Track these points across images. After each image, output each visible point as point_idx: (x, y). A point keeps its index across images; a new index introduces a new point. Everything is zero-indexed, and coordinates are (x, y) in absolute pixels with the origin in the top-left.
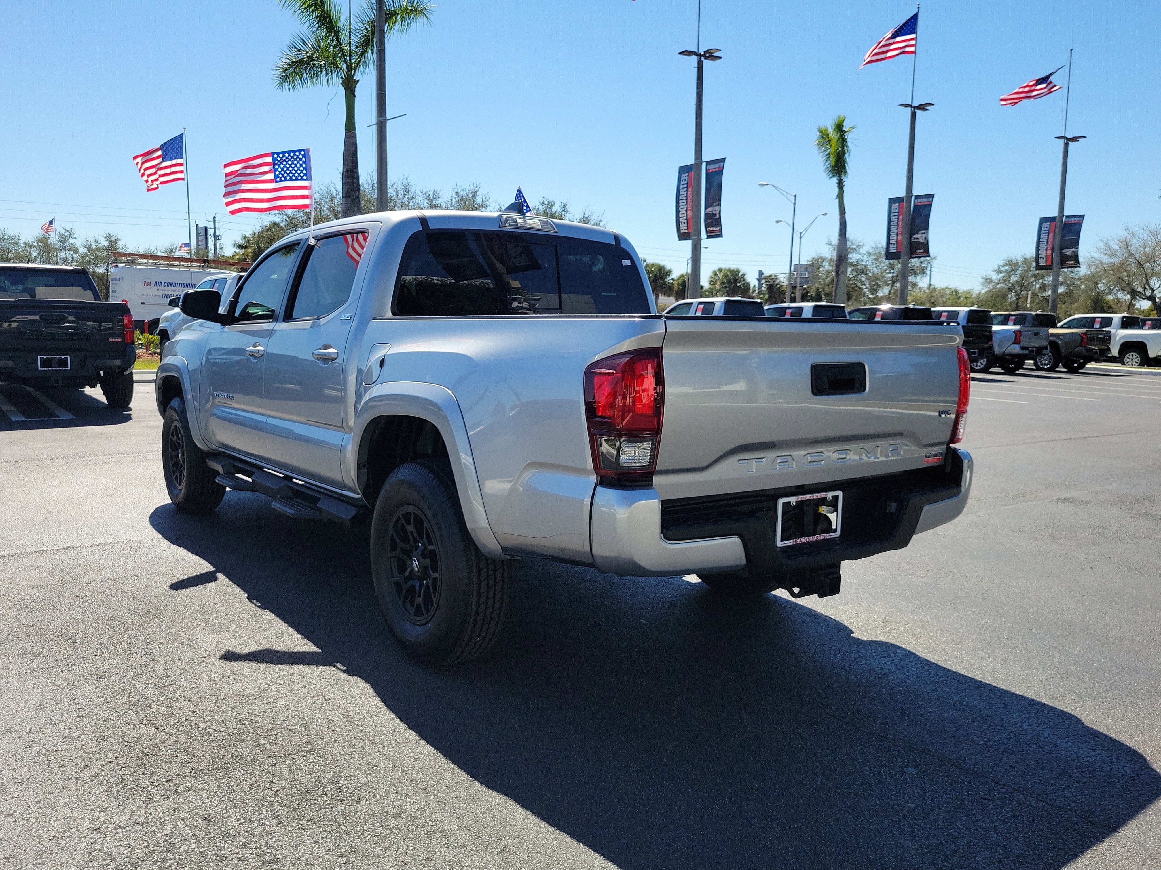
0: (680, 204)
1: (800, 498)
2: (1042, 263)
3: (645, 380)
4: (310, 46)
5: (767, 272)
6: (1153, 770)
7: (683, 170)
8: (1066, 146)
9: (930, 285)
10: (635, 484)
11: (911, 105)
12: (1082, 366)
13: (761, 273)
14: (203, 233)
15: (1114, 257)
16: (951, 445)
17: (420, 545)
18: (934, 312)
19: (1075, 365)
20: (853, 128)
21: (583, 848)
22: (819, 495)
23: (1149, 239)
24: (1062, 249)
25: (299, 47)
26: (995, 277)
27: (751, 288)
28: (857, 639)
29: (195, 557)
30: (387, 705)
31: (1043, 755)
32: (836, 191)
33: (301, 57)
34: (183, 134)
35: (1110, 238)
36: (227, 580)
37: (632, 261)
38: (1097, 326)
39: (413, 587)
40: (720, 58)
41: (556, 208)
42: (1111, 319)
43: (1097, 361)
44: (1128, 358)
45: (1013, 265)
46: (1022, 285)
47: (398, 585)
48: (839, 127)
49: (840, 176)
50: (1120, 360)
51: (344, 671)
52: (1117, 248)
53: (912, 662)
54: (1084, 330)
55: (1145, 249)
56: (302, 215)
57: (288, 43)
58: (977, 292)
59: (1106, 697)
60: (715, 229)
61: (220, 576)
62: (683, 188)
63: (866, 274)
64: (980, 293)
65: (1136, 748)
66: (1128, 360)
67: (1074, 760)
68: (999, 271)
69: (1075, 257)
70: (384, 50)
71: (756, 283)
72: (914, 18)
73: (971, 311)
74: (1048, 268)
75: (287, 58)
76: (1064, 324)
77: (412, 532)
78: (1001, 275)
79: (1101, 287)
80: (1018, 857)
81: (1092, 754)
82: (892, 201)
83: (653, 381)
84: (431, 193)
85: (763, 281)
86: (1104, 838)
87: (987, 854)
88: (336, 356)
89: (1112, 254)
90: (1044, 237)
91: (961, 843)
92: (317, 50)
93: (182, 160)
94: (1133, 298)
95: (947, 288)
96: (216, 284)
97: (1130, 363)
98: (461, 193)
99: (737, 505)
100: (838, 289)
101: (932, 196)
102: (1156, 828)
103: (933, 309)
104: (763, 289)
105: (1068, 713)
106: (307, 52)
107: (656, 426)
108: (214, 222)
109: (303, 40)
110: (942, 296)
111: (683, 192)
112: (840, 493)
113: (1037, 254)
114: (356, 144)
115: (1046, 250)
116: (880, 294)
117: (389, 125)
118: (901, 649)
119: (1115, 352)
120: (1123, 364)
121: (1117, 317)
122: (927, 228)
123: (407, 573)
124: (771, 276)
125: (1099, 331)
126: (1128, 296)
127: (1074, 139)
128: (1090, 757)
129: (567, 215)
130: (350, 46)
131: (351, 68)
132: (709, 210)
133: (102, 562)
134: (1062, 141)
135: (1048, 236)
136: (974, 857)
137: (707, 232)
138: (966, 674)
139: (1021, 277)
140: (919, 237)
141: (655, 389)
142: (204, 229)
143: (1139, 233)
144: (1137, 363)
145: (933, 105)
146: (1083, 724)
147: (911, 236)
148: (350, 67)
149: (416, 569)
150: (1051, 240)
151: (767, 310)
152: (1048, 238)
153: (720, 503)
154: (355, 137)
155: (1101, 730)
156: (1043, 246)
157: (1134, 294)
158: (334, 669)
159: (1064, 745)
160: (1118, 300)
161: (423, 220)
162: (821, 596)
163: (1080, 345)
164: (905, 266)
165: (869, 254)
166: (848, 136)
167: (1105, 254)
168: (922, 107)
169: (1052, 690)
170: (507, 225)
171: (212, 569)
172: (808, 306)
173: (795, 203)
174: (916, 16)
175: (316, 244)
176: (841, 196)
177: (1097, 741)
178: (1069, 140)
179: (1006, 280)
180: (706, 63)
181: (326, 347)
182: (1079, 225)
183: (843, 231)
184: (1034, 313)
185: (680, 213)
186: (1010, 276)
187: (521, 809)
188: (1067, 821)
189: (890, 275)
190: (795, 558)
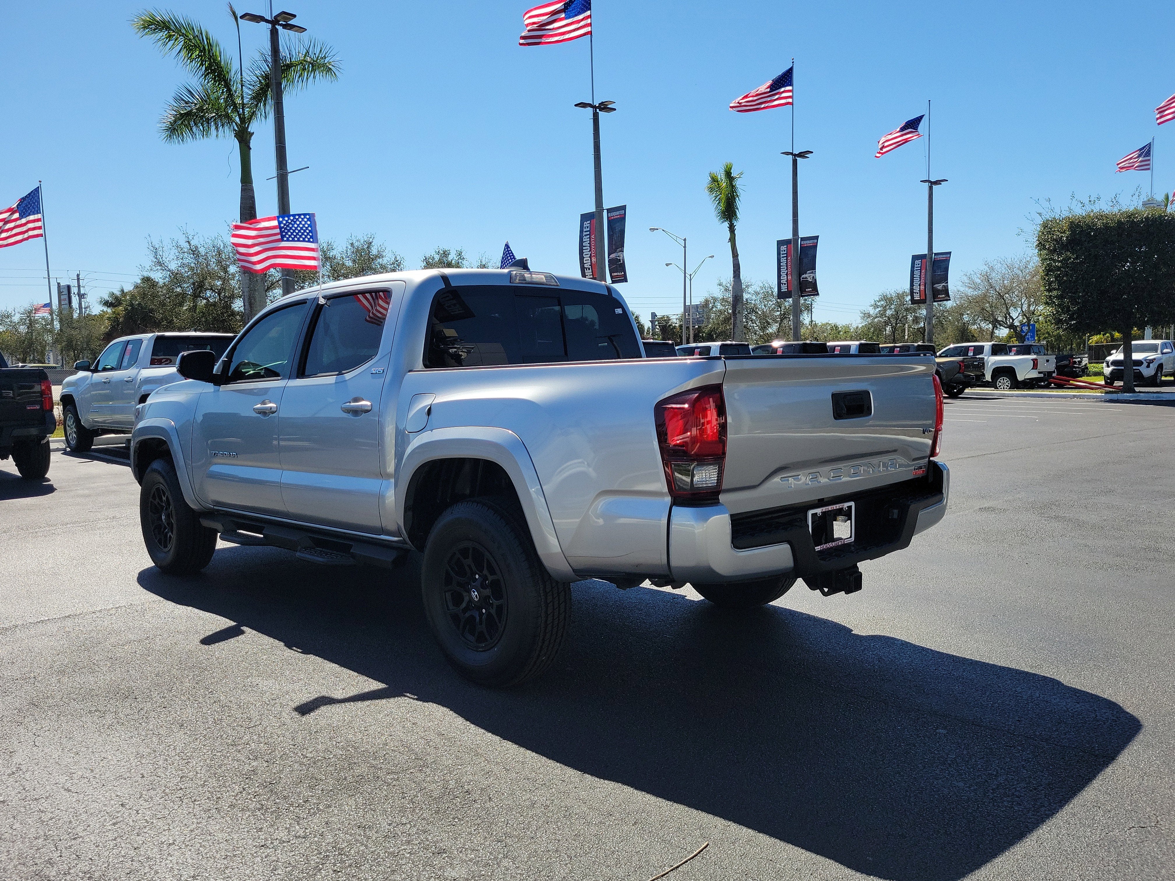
0: (584, 251)
1: (824, 509)
2: (917, 297)
3: (709, 412)
4: (198, 97)
5: (659, 314)
6: (1128, 713)
7: (585, 217)
8: (931, 188)
9: (812, 321)
10: (706, 502)
11: (792, 153)
12: (961, 391)
13: (654, 315)
14: (65, 292)
15: (977, 290)
16: (931, 459)
17: (477, 576)
18: (829, 346)
19: (955, 391)
20: (742, 174)
21: (703, 814)
22: (838, 506)
23: (1007, 272)
24: (933, 284)
25: (186, 99)
26: (872, 312)
27: (646, 331)
28: (857, 636)
29: (208, 614)
30: (473, 723)
31: (1041, 710)
32: (728, 235)
33: (189, 109)
34: (38, 187)
35: (973, 273)
36: (254, 632)
37: (624, 310)
38: (971, 354)
39: (473, 617)
40: (615, 109)
41: (452, 257)
42: (983, 347)
43: (972, 386)
44: (1000, 382)
45: (888, 300)
46: (898, 319)
47: (455, 618)
48: (728, 174)
49: (731, 221)
50: (992, 384)
51: (417, 699)
52: (979, 281)
53: (910, 650)
54: (960, 358)
55: (1003, 281)
56: (187, 270)
57: (174, 95)
58: (855, 327)
59: (1074, 663)
60: (619, 274)
61: (244, 628)
62: (586, 235)
63: (757, 313)
64: (857, 327)
65: (1109, 698)
66: (1000, 384)
67: (1065, 711)
68: (876, 306)
69: (946, 291)
70: (282, 103)
71: (650, 325)
72: (789, 72)
73: (861, 345)
74: (922, 301)
75: (173, 110)
76: (942, 353)
77: (469, 566)
78: (877, 310)
79: (966, 318)
80: (1049, 784)
81: (1078, 706)
82: (780, 243)
83: (715, 413)
84: (325, 245)
85: (657, 323)
86: (1107, 764)
87: (1023, 785)
88: (370, 408)
89: (976, 288)
90: (917, 273)
91: (1001, 779)
92: (206, 101)
93: (39, 215)
94: (995, 327)
95: (827, 324)
96: (128, 346)
97: (1002, 387)
98: (356, 244)
99: (779, 517)
100: (736, 328)
101: (817, 238)
102: (1143, 754)
103: (828, 344)
104: (657, 330)
105: (1048, 677)
106: (196, 104)
107: (721, 452)
108: (78, 279)
109: (190, 92)
110: (823, 332)
111: (586, 239)
112: (852, 504)
113: (912, 290)
114: (254, 197)
115: (920, 285)
116: (770, 330)
117: (290, 177)
118: (899, 640)
119: (988, 377)
120: (996, 388)
121: (987, 345)
122: (814, 268)
123: (464, 605)
124: (664, 317)
125: (973, 358)
126: (990, 326)
127: (937, 183)
128: (1078, 708)
129: (464, 262)
130: (242, 98)
131: (245, 121)
132: (613, 256)
133: (116, 627)
134: (927, 185)
135: (921, 272)
136: (1015, 788)
137: (612, 277)
138: (957, 655)
139: (895, 310)
140: (808, 276)
141: (717, 420)
142: (66, 288)
143: (998, 267)
144: (1008, 386)
145: (812, 152)
146: (1063, 684)
147: (800, 277)
148: (243, 120)
149: (476, 600)
150: (923, 276)
151: (677, 350)
152: (920, 274)
153: (764, 517)
154: (253, 190)
155: (1079, 688)
156: (916, 282)
157: (996, 323)
158: (406, 698)
159: (1054, 701)
160: (981, 330)
161: (445, 278)
162: (847, 593)
163: (959, 373)
164: (796, 304)
165: (757, 293)
166: (738, 183)
167: (970, 287)
168: (802, 154)
169: (1030, 661)
170: (517, 281)
171: (233, 623)
172: (715, 345)
173: (685, 247)
174: (791, 69)
175: (326, 304)
176: (732, 240)
177: (1079, 696)
178: (933, 184)
179: (882, 314)
180: (602, 114)
181: (356, 400)
182: (947, 261)
183: (737, 272)
184: (916, 344)
185: (585, 259)
186: (885, 310)
187: (636, 791)
188: (1076, 756)
189: (778, 313)
190: (829, 560)
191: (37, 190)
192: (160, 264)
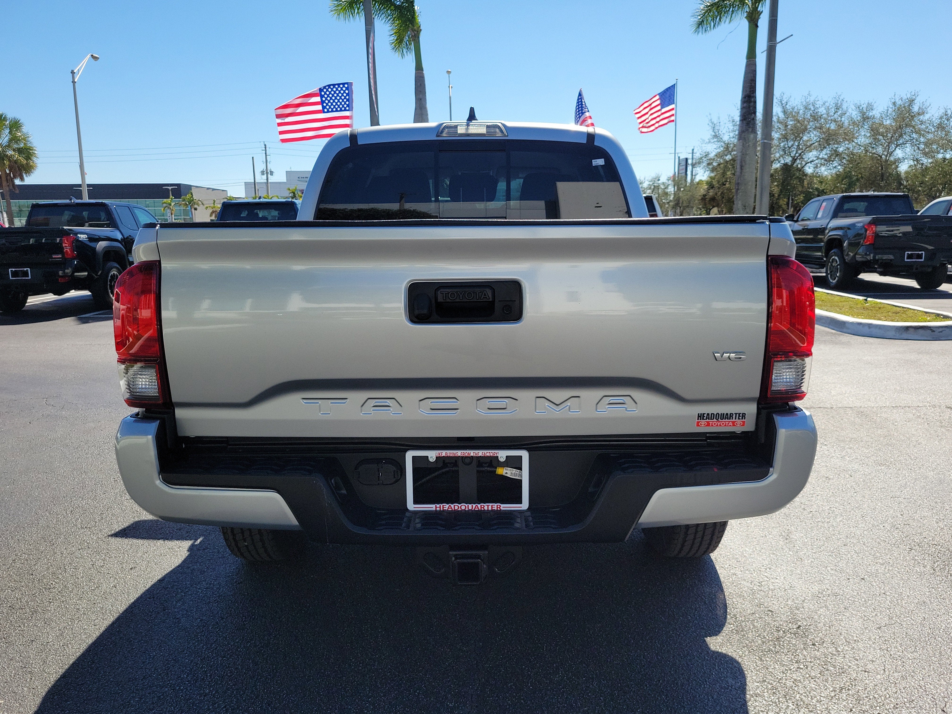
1: (444, 453)
14: (684, 163)
34: (675, 83)
93: (674, 105)
108: (693, 153)
112: (523, 454)
114: (755, 71)
142: (685, 160)
170: (445, 134)
191: (673, 86)
192: (716, 136)
